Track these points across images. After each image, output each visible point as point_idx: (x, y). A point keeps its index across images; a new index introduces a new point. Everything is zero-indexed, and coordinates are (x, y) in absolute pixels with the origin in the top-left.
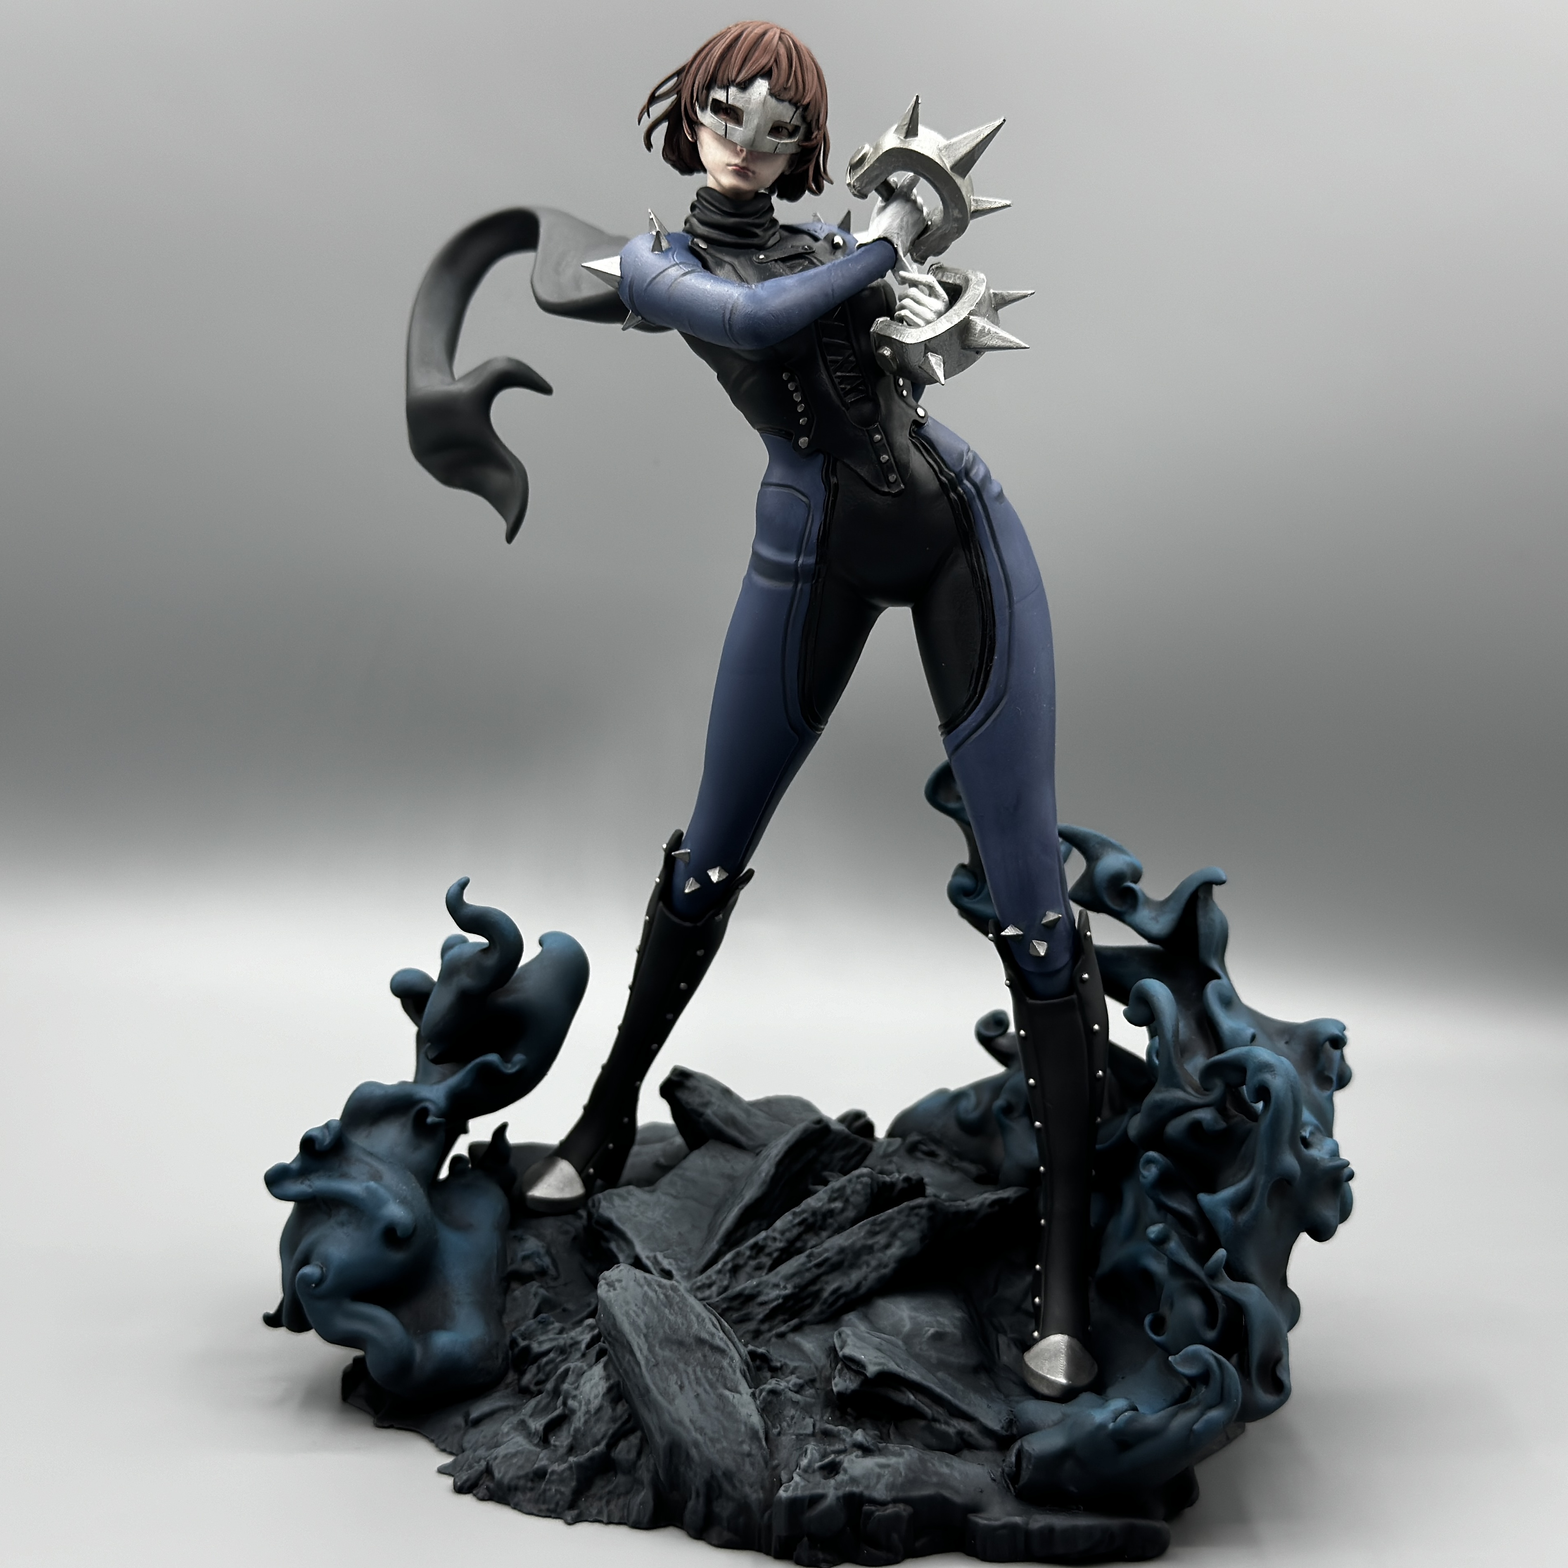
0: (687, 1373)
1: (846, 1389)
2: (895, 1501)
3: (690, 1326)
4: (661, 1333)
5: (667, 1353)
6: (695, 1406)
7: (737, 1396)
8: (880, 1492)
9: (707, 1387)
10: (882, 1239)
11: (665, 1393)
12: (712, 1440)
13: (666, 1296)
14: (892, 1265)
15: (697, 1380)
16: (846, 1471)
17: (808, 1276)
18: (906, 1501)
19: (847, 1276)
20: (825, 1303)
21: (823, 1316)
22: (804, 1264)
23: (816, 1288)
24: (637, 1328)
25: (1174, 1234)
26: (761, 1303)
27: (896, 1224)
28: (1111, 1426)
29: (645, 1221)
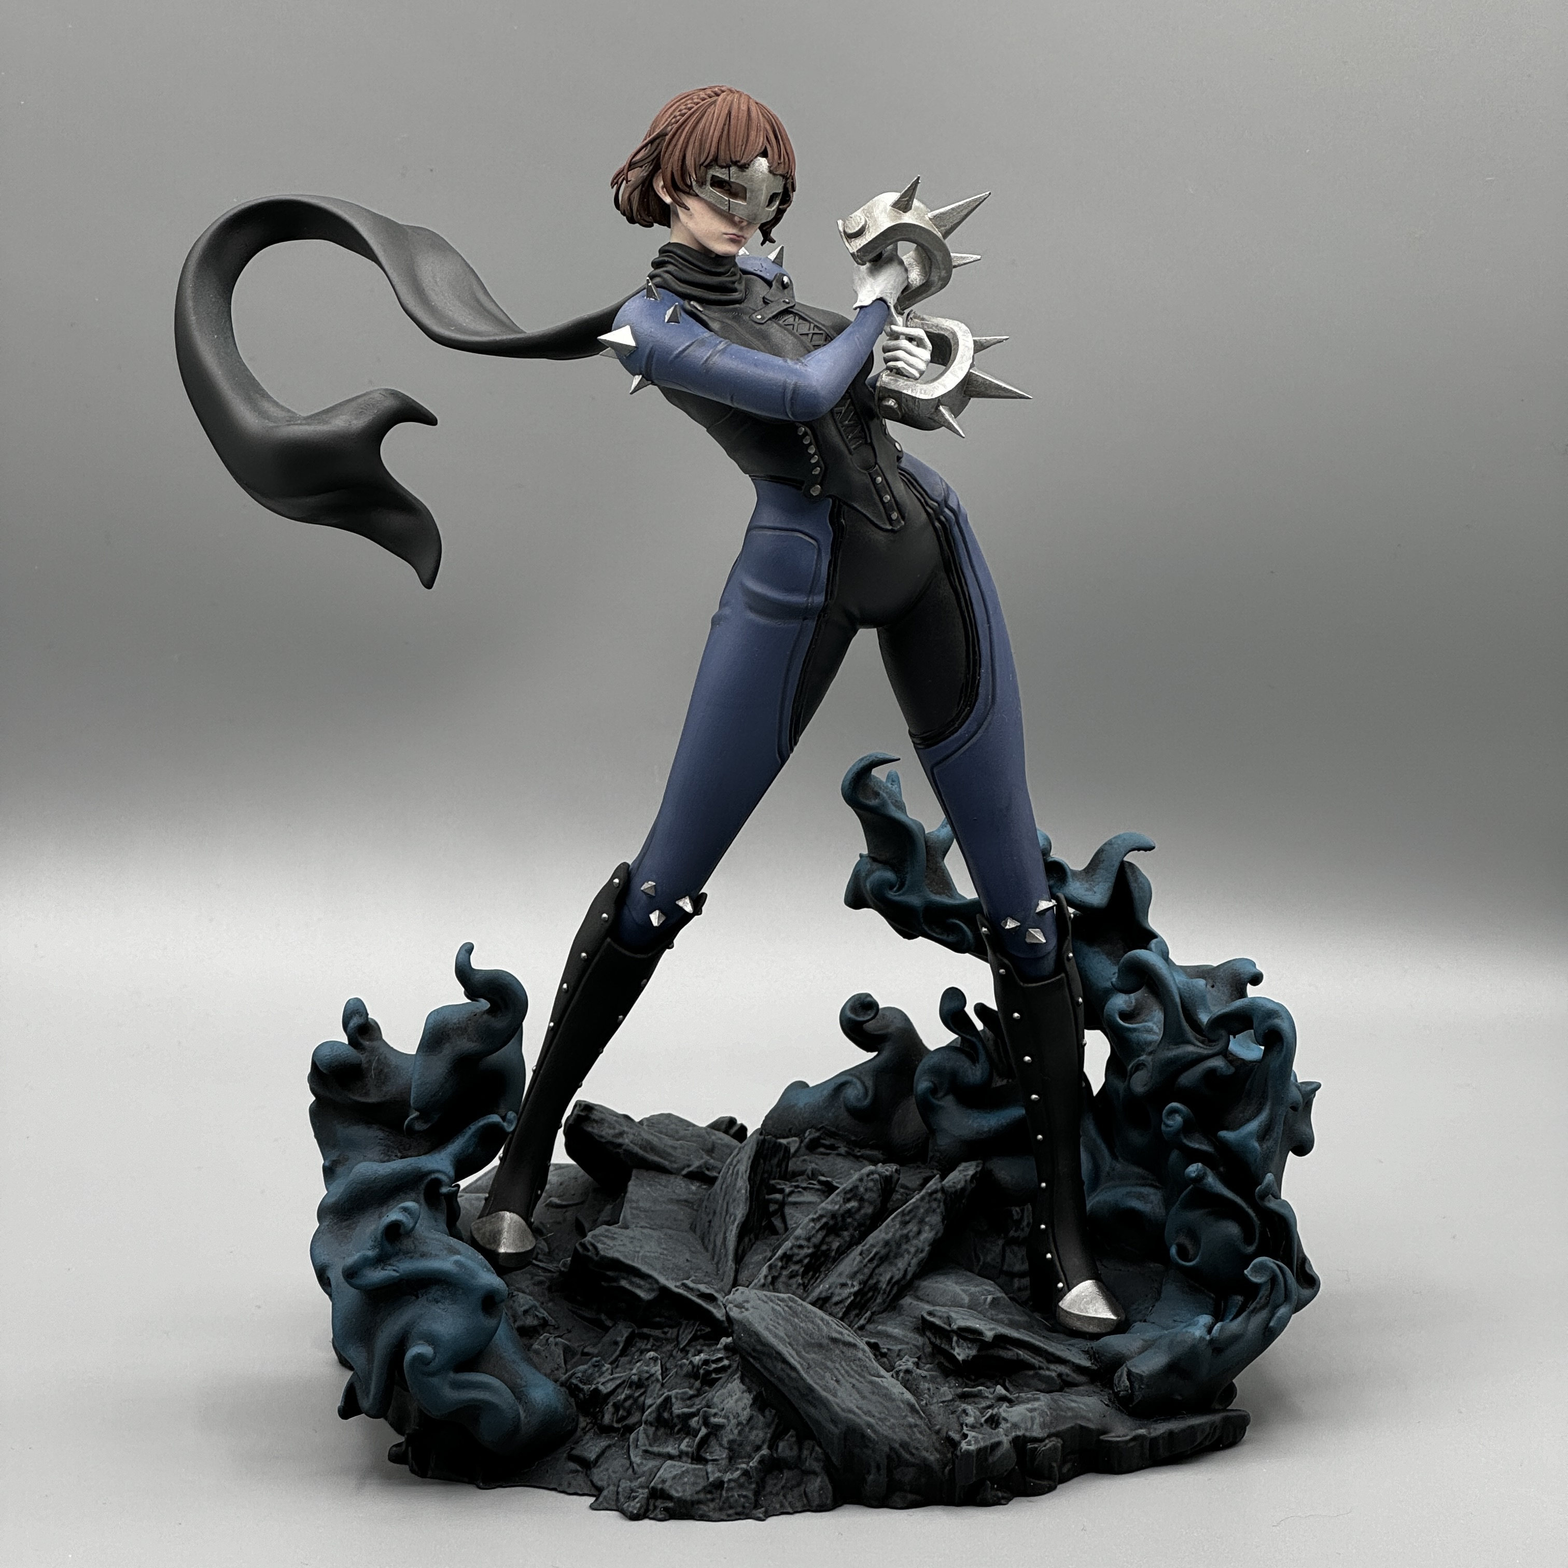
0: (837, 1369)
1: (968, 1357)
2: (1049, 1436)
3: (820, 1329)
4: (802, 1341)
5: (812, 1356)
6: (857, 1396)
7: (883, 1379)
8: (1037, 1432)
9: (858, 1377)
10: (913, 1227)
11: (826, 1388)
12: (880, 1419)
13: (790, 1308)
14: (927, 1249)
15: (847, 1372)
16: (1006, 1420)
17: (867, 1271)
18: (1057, 1435)
19: (896, 1265)
20: (884, 1293)
21: (886, 1304)
22: (861, 1262)
23: (874, 1281)
24: (781, 1339)
25: (1208, 1171)
26: (836, 1304)
27: (922, 1210)
28: (1208, 1338)
29: (648, 1254)
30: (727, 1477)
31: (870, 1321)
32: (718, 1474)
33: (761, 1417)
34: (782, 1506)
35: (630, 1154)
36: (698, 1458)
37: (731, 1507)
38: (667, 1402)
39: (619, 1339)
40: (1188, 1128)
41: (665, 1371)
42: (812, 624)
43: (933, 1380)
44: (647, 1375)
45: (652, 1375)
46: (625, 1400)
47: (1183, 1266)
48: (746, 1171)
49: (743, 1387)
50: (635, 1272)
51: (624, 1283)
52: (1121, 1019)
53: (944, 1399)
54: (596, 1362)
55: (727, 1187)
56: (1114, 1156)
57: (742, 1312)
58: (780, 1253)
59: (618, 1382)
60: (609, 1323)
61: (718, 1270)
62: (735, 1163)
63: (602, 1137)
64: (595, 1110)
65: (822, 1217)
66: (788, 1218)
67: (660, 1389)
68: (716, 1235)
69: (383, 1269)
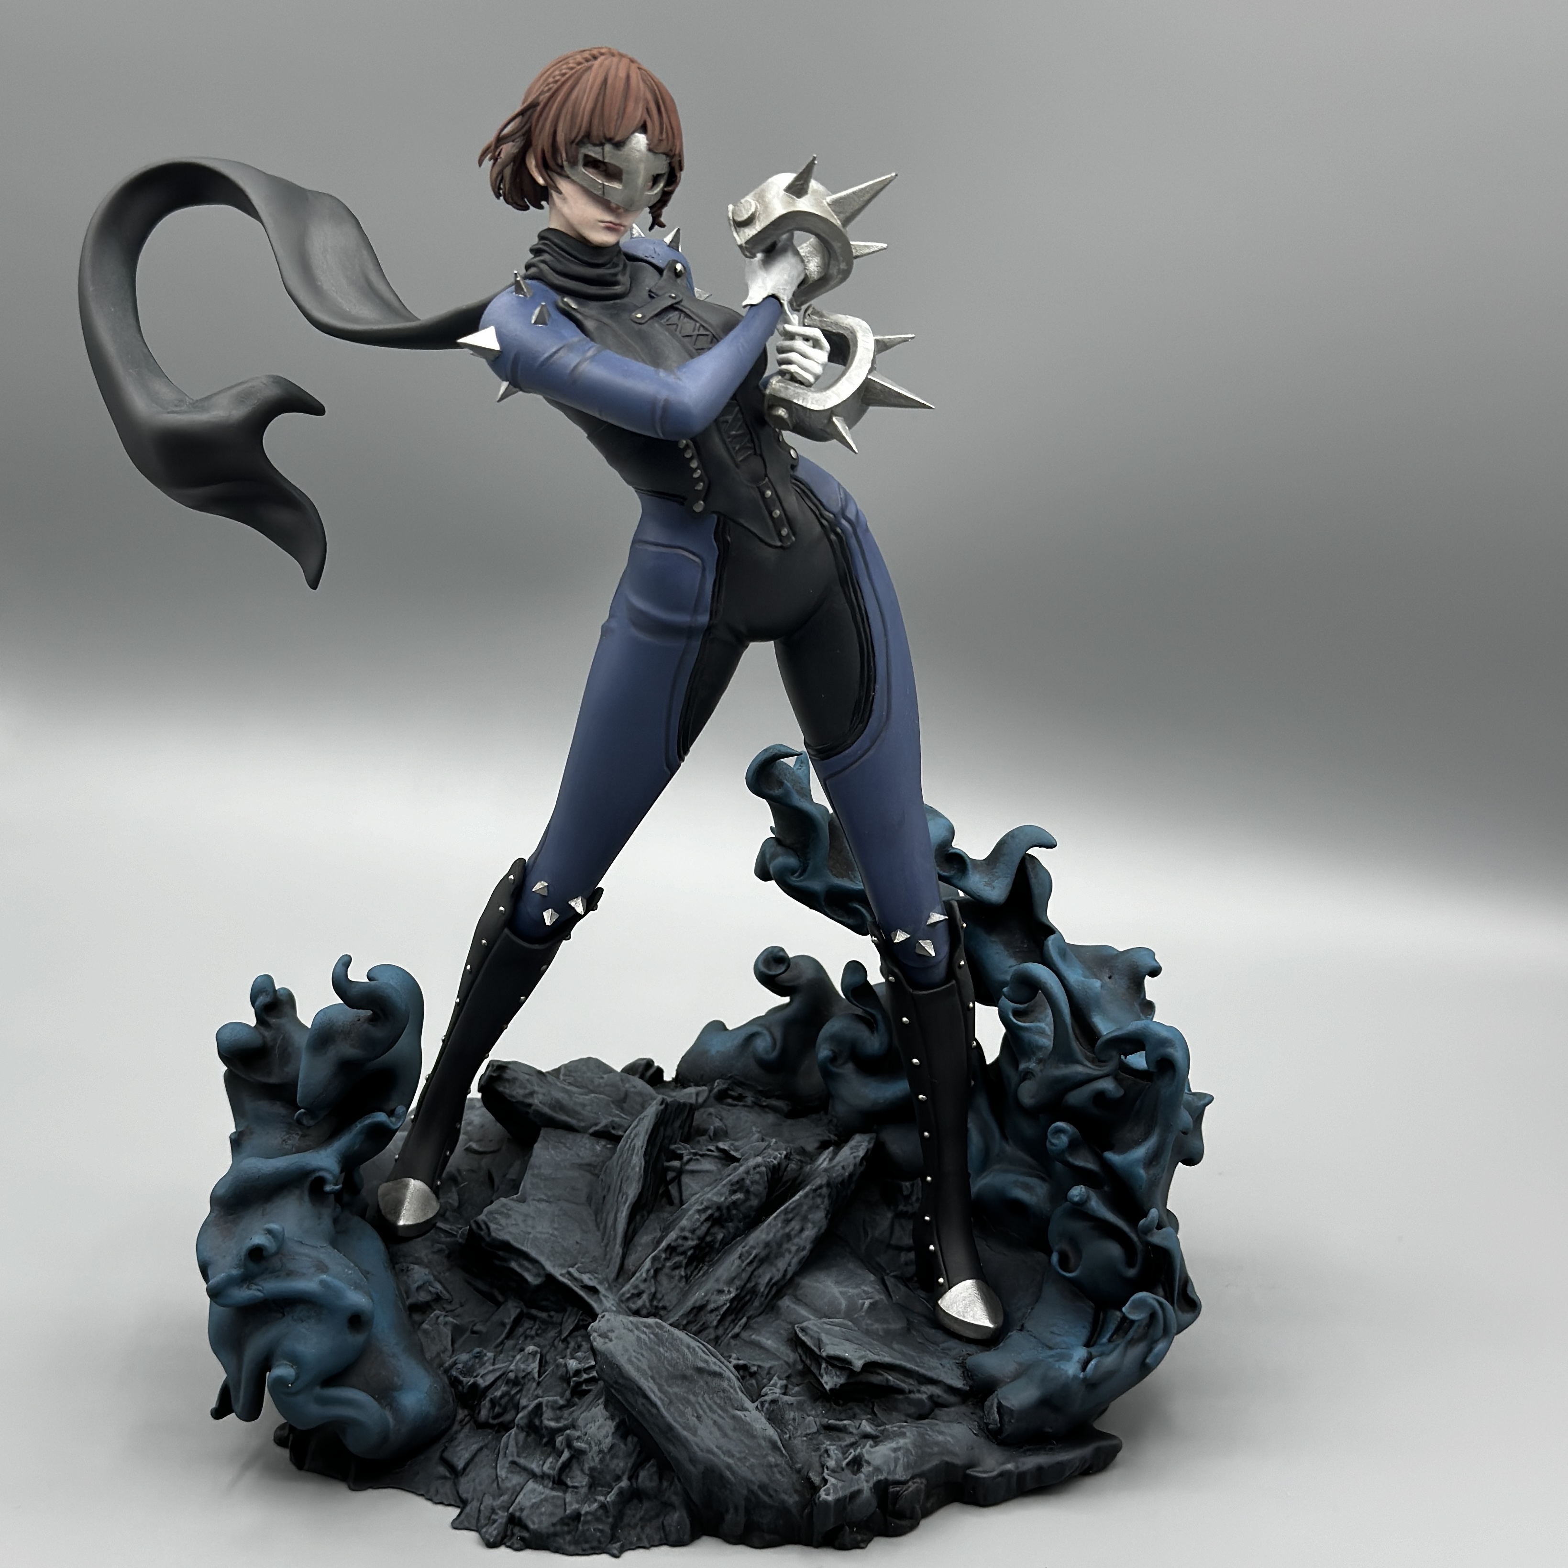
0: (699, 1403)
1: (836, 1385)
2: (913, 1478)
3: (685, 1358)
4: (665, 1374)
5: (676, 1389)
6: (718, 1434)
7: (746, 1413)
8: (900, 1474)
9: (720, 1411)
10: (795, 1225)
11: (687, 1427)
12: (740, 1459)
13: (656, 1335)
14: (809, 1247)
15: (710, 1407)
16: (869, 1463)
17: (745, 1276)
18: (920, 1475)
19: (776, 1266)
20: (762, 1296)
21: (763, 1307)
22: (739, 1266)
23: (753, 1284)
24: (644, 1373)
25: (1092, 1194)
26: (712, 1311)
27: (805, 1207)
28: (1081, 1375)
29: (539, 1236)
30: (585, 1509)
31: (745, 1327)
32: (575, 1506)
33: (623, 1446)
34: (639, 1539)
35: (539, 1114)
36: (559, 1482)
37: (586, 1542)
38: (538, 1410)
39: (507, 1321)
40: (1073, 1146)
41: (543, 1364)
42: (697, 643)
43: (800, 1407)
44: (523, 1374)
45: (529, 1373)
46: (502, 1397)
47: (1064, 1277)
48: (642, 1147)
49: (607, 1414)
50: (525, 1256)
51: (514, 1265)
52: (1014, 1016)
53: (808, 1431)
54: (478, 1353)
55: (623, 1163)
56: (1004, 1136)
58: (664, 1244)
59: (498, 1374)
60: (500, 1298)
61: (606, 1255)
62: (632, 1135)
63: (513, 1097)
64: (510, 1069)
65: (707, 1208)
66: (684, 1188)
67: (536, 1389)
68: (608, 1214)
69: (248, 1288)
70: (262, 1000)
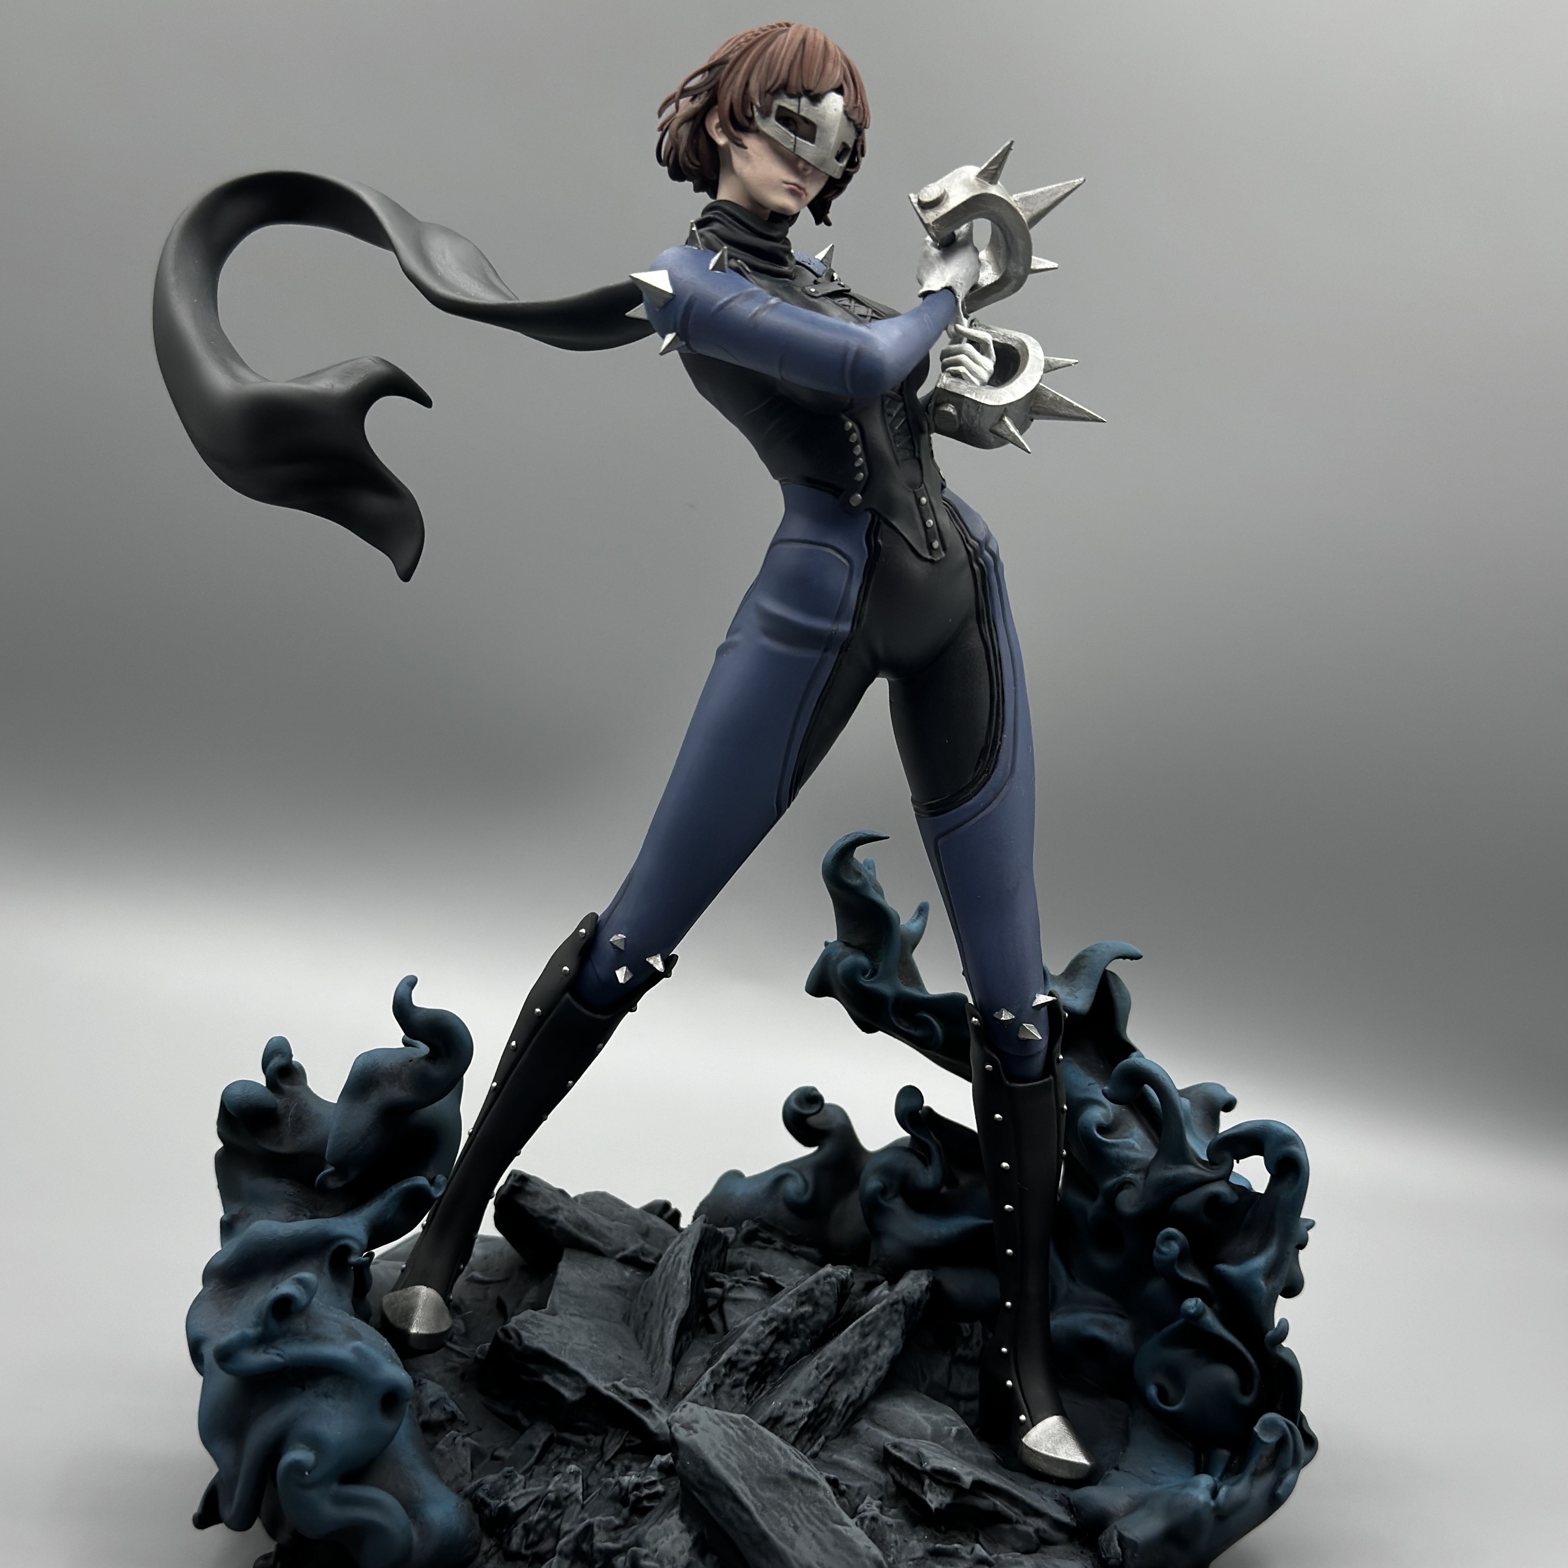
0: (795, 1512)
1: (941, 1505)
3: (777, 1461)
4: (756, 1474)
5: (768, 1494)
6: (817, 1549)
7: (847, 1528)
9: (818, 1523)
10: (872, 1340)
11: (784, 1538)
13: (744, 1432)
14: (885, 1366)
15: (807, 1517)
17: (823, 1388)
19: (853, 1383)
20: (839, 1415)
21: (840, 1428)
22: (817, 1377)
23: (830, 1400)
24: (733, 1472)
25: (1207, 1308)
26: (789, 1425)
27: (882, 1323)
28: (1212, 1503)
29: (577, 1347)
31: (823, 1447)
33: (701, 1564)
35: (562, 1231)
38: (588, 1531)
39: (535, 1443)
40: (1182, 1257)
41: (586, 1487)
42: (832, 658)
43: (900, 1529)
44: (566, 1494)
45: (571, 1494)
46: (538, 1522)
47: (1165, 1410)
48: (689, 1261)
49: (683, 1526)
50: (561, 1367)
51: (547, 1379)
52: (1098, 1132)
53: (913, 1556)
54: (508, 1472)
55: (667, 1277)
56: (1071, 1277)
57: (691, 1434)
58: (724, 1357)
59: (531, 1498)
60: (525, 1422)
61: (653, 1371)
62: (676, 1250)
63: (534, 1211)
64: (530, 1182)
65: (772, 1320)
66: (727, 1316)
67: (579, 1513)
68: (652, 1331)
69: (265, 1352)
70: (276, 1062)
